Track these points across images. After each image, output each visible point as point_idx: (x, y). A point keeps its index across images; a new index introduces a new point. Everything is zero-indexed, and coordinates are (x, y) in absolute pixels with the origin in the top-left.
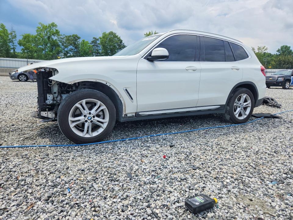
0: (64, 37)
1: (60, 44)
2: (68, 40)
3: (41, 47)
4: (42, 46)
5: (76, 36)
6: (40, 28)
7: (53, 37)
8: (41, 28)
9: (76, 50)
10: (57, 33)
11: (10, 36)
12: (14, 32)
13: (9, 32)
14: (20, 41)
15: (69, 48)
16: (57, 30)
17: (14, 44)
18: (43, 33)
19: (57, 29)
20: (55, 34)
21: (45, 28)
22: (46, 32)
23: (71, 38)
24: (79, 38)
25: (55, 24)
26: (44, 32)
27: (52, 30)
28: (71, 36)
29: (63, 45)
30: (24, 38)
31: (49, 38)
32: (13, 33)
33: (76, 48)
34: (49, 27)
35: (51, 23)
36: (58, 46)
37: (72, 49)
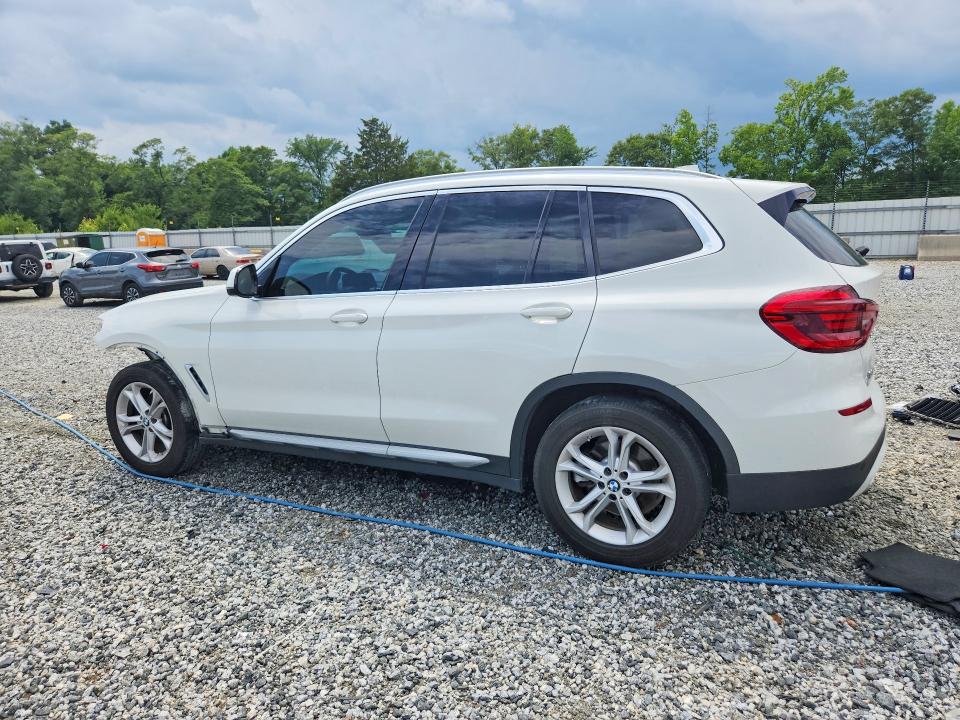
0: (871, 109)
1: (853, 135)
2: (883, 115)
3: (786, 157)
4: (788, 153)
5: (917, 95)
6: (791, 95)
7: (828, 116)
8: (793, 97)
9: (910, 147)
10: (846, 97)
11: (700, 141)
12: (713, 126)
13: (700, 130)
14: (725, 150)
15: (881, 145)
16: (844, 92)
17: (709, 163)
18: (797, 113)
19: (844, 86)
20: (837, 104)
21: (804, 93)
22: (805, 106)
23: (896, 106)
24: (928, 100)
25: (840, 71)
26: (801, 107)
27: (826, 94)
28: (896, 99)
29: (862, 136)
30: (737, 140)
31: (813, 122)
32: (710, 130)
33: (910, 139)
34: (817, 86)
35: (825, 73)
36: (846, 142)
37: (896, 147)
